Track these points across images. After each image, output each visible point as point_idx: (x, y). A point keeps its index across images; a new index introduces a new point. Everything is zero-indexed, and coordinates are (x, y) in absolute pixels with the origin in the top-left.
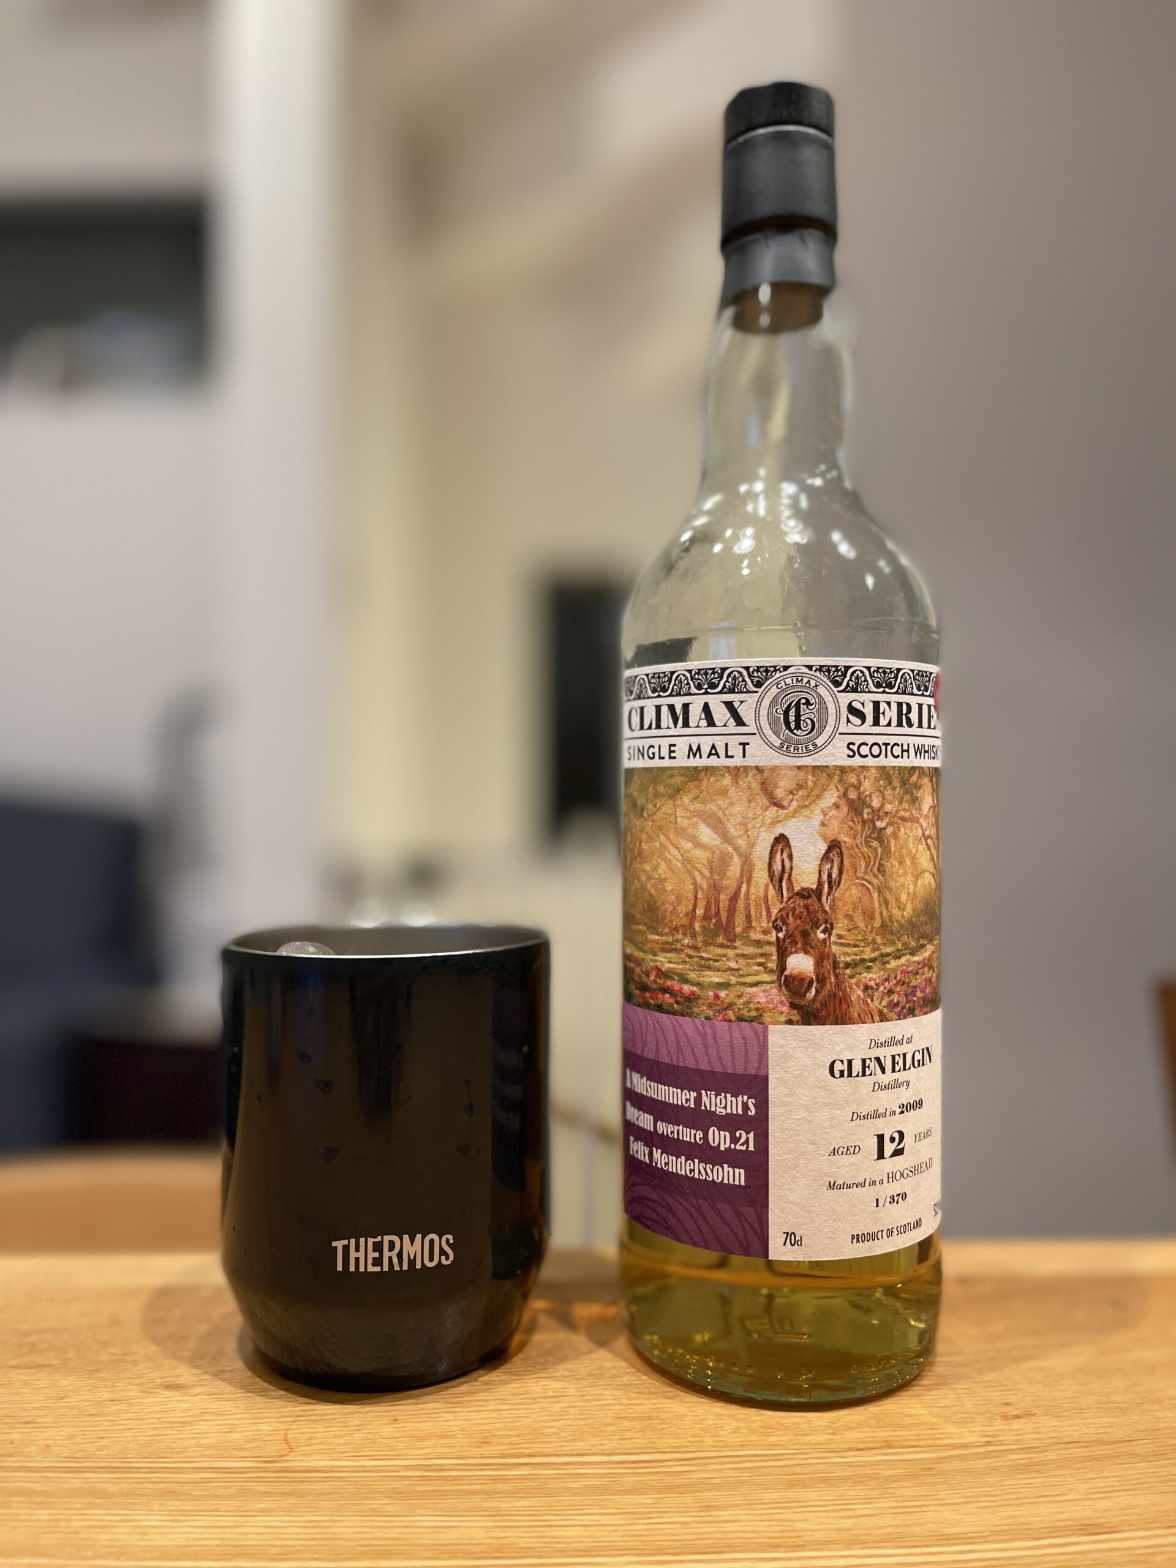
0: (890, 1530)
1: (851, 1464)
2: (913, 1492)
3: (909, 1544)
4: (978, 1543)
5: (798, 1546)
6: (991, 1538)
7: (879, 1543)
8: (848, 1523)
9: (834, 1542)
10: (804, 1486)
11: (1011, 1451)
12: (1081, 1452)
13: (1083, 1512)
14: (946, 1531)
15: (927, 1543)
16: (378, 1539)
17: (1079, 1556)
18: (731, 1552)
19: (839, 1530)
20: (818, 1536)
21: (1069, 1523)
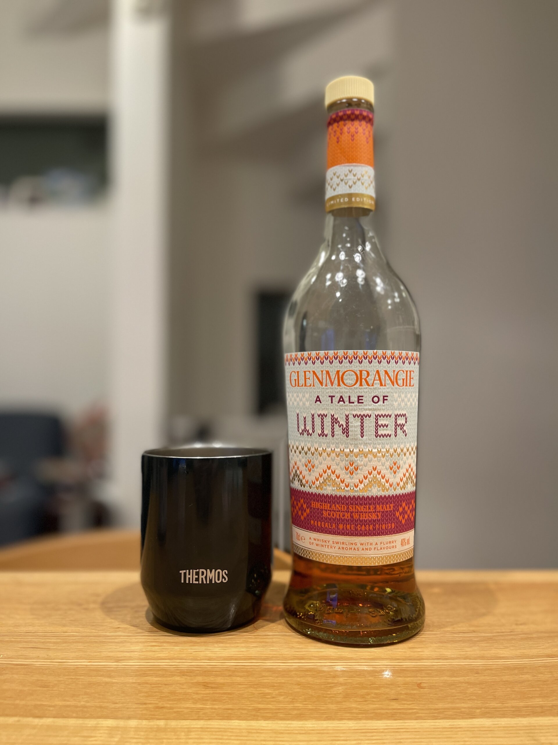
0: (479, 655)
1: (461, 637)
2: (486, 645)
3: (486, 659)
4: (511, 659)
5: (447, 659)
6: (515, 658)
7: (475, 658)
8: (464, 653)
9: (459, 658)
10: (446, 643)
11: (520, 634)
12: (547, 635)
13: (548, 651)
14: (498, 656)
15: (493, 659)
16: (298, 655)
17: (547, 663)
18: (423, 660)
19: (460, 655)
20: (453, 656)
21: (543, 654)
